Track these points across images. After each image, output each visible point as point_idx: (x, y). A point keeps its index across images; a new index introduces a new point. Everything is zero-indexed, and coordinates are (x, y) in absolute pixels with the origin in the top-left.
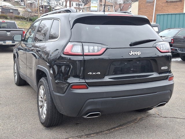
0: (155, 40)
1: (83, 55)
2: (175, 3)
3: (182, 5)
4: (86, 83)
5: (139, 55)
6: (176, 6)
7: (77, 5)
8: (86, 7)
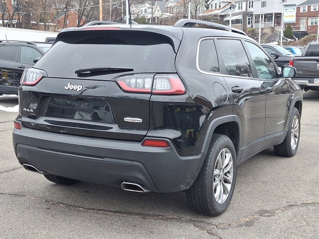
0: (132, 70)
5: (78, 91)
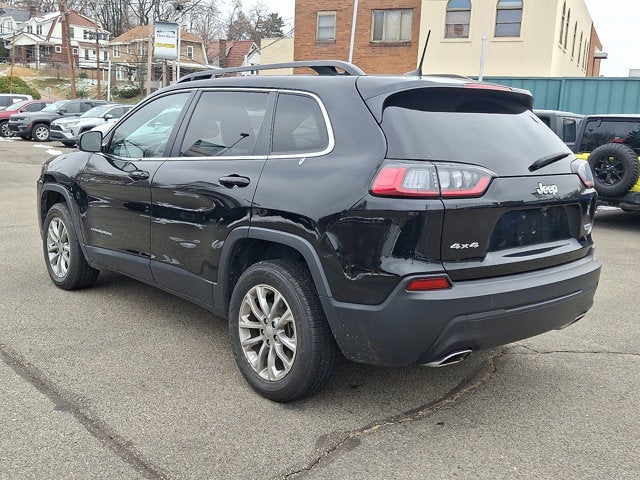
1: (440, 197)
2: (393, 49)
3: (411, 56)
4: (446, 272)
5: (554, 194)
6: (397, 58)
7: (88, 35)
8: (118, 43)
